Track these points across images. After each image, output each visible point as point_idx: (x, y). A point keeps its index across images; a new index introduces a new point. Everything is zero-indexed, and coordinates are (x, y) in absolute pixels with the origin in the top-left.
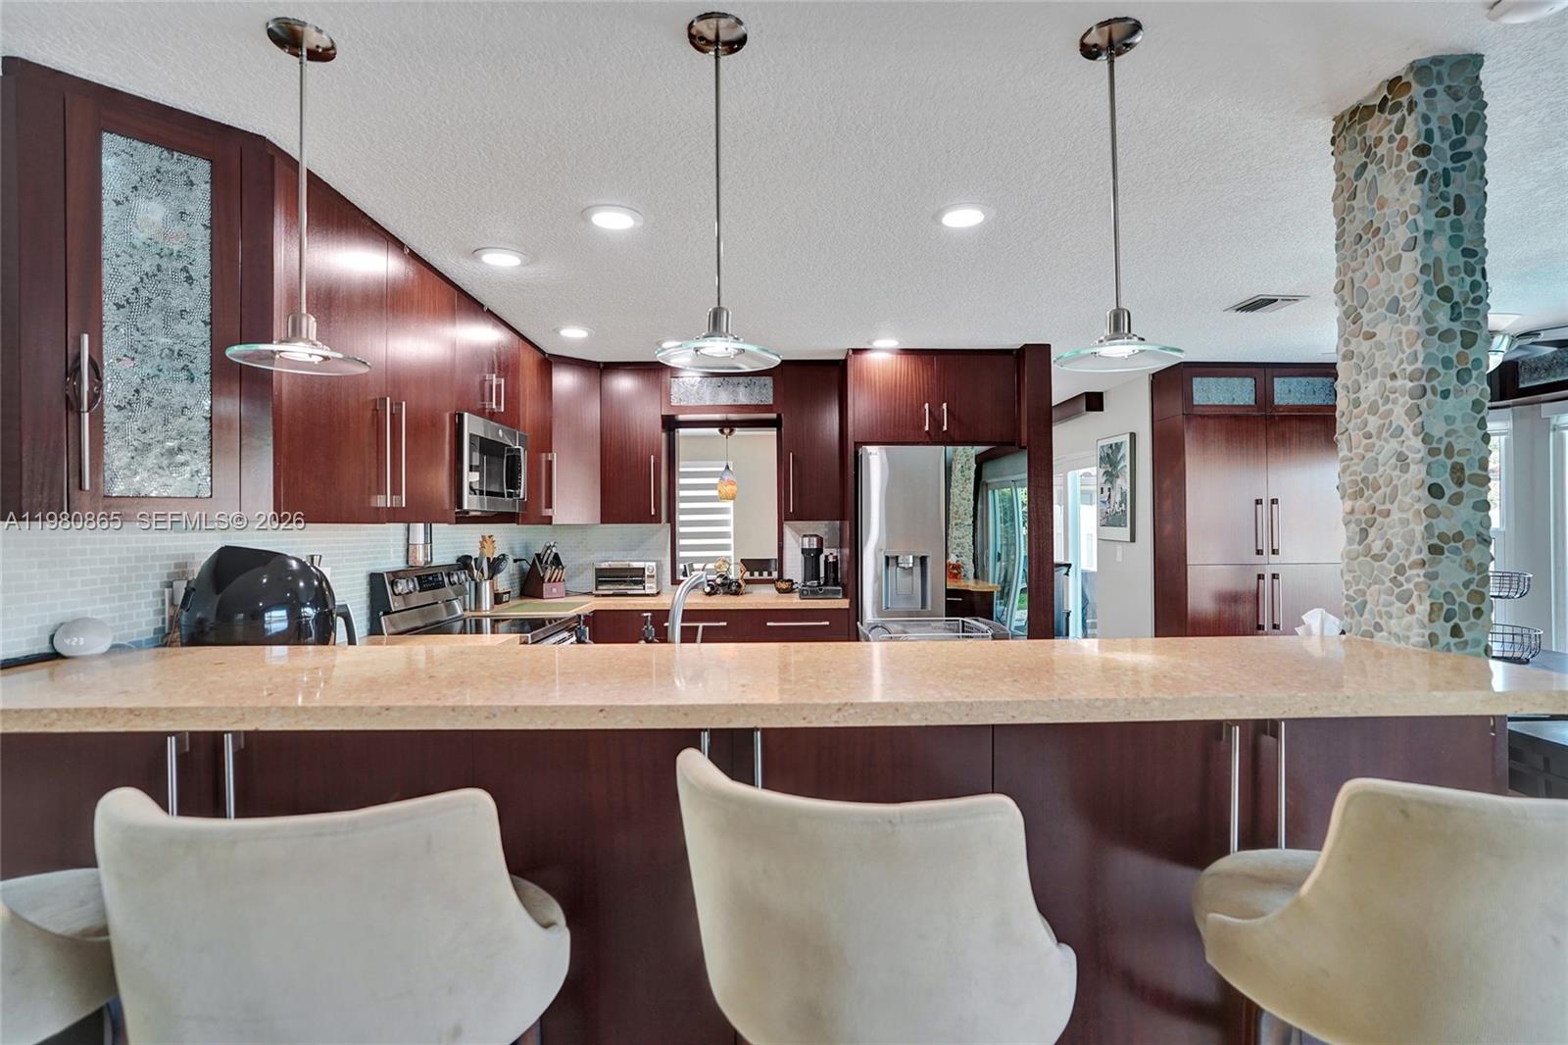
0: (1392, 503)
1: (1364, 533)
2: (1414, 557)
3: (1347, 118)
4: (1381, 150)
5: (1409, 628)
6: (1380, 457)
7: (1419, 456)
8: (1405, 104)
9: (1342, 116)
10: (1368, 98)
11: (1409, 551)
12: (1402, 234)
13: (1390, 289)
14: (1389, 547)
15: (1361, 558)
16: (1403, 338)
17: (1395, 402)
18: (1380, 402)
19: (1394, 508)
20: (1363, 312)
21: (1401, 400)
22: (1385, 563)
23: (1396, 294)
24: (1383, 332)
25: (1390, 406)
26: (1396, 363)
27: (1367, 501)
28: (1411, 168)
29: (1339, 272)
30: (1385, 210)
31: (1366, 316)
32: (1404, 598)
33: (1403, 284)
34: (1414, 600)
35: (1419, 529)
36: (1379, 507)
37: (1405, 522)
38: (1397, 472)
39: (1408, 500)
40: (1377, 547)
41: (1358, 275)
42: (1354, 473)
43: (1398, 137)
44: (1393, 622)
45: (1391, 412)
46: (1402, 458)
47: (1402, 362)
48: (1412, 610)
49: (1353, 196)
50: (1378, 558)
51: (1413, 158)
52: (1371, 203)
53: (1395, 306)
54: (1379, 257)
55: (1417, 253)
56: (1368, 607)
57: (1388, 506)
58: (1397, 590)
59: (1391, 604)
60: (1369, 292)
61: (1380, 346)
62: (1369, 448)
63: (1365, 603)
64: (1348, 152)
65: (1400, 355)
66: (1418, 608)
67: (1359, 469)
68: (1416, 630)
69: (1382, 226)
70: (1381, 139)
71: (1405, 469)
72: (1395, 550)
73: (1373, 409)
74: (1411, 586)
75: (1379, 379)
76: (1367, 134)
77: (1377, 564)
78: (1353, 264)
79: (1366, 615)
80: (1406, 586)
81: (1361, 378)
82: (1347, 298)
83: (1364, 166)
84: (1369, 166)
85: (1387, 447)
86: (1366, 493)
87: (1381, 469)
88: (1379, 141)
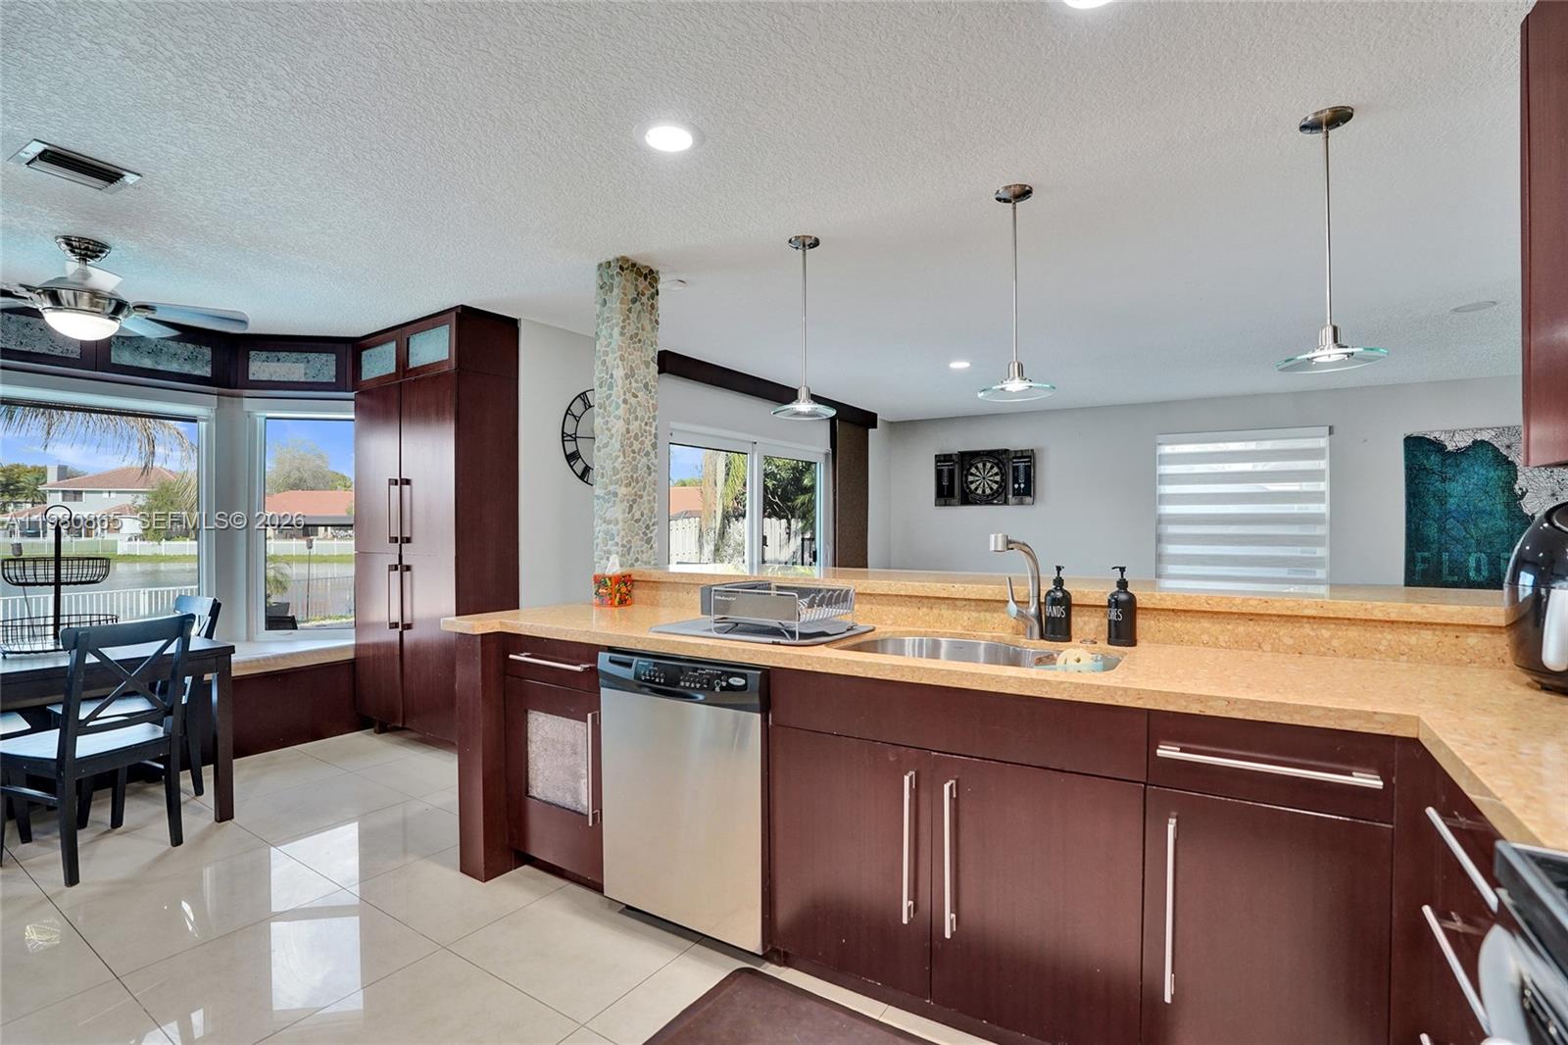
0: (644, 491)
1: (631, 506)
2: (653, 520)
5: (650, 557)
6: (639, 466)
7: (656, 469)
11: (651, 517)
13: (644, 376)
15: (629, 520)
16: (650, 404)
17: (646, 437)
18: (639, 435)
19: (645, 494)
20: (633, 381)
21: (649, 438)
22: (640, 523)
23: (647, 379)
24: (641, 396)
25: (644, 439)
26: (646, 417)
27: (633, 489)
29: (622, 351)
31: (634, 385)
32: (649, 541)
33: (651, 376)
34: (653, 542)
36: (638, 493)
38: (646, 475)
40: (637, 515)
44: (645, 555)
45: (644, 442)
50: (637, 521)
56: (633, 549)
57: (642, 493)
58: (645, 538)
62: (634, 459)
65: (648, 413)
66: (654, 546)
67: (629, 469)
68: (653, 557)
71: (650, 474)
72: (645, 516)
73: (636, 437)
74: (652, 535)
75: (639, 422)
77: (637, 525)
79: (631, 554)
80: (649, 535)
83: (636, 299)
85: (642, 460)
86: (633, 485)
87: (639, 473)
88: (643, 294)
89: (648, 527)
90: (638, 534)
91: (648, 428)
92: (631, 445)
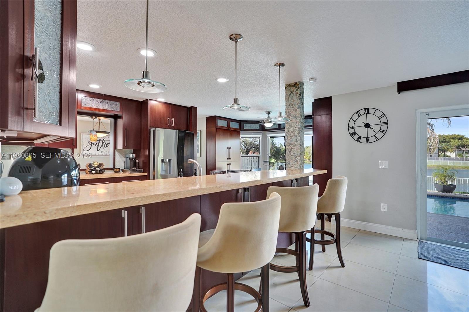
0: (295, 147)
2: (298, 155)
3: (288, 85)
4: (294, 92)
5: (297, 166)
6: (293, 140)
7: (300, 140)
8: (298, 87)
9: (287, 85)
10: (292, 84)
11: (298, 154)
12: (297, 106)
13: (295, 114)
14: (294, 154)
15: (289, 156)
16: (297, 122)
17: (295, 131)
18: (293, 131)
19: (295, 148)
20: (290, 117)
21: (297, 131)
23: (296, 115)
24: (294, 120)
25: (295, 132)
26: (296, 126)
27: (291, 146)
28: (299, 97)
29: (286, 109)
30: (294, 102)
31: (291, 118)
32: (297, 161)
33: (297, 114)
34: (298, 162)
35: (299, 151)
36: (293, 148)
37: (297, 150)
38: (296, 142)
39: (297, 147)
40: (292, 154)
41: (289, 111)
42: (288, 142)
43: (297, 92)
44: (295, 165)
45: (295, 133)
46: (296, 140)
47: (297, 126)
48: (298, 163)
49: (289, 98)
51: (299, 95)
52: (292, 100)
53: (295, 117)
54: (293, 109)
55: (299, 110)
57: (294, 147)
58: (295, 160)
59: (294, 162)
60: (291, 114)
61: (293, 123)
63: (290, 163)
64: (288, 91)
65: (296, 125)
66: (299, 163)
67: (289, 141)
68: (298, 166)
69: (294, 104)
70: (294, 91)
71: (297, 142)
72: (295, 154)
73: (292, 132)
74: (298, 159)
75: (293, 128)
76: (292, 89)
77: (292, 157)
78: (289, 109)
79: (290, 165)
80: (297, 160)
81: (290, 127)
82: (287, 114)
83: (291, 94)
84: (292, 94)
85: (294, 138)
86: (290, 145)
87: (293, 142)
88: (293, 91)
89: (296, 157)
90: (292, 159)
91: (296, 129)
92: (290, 134)
